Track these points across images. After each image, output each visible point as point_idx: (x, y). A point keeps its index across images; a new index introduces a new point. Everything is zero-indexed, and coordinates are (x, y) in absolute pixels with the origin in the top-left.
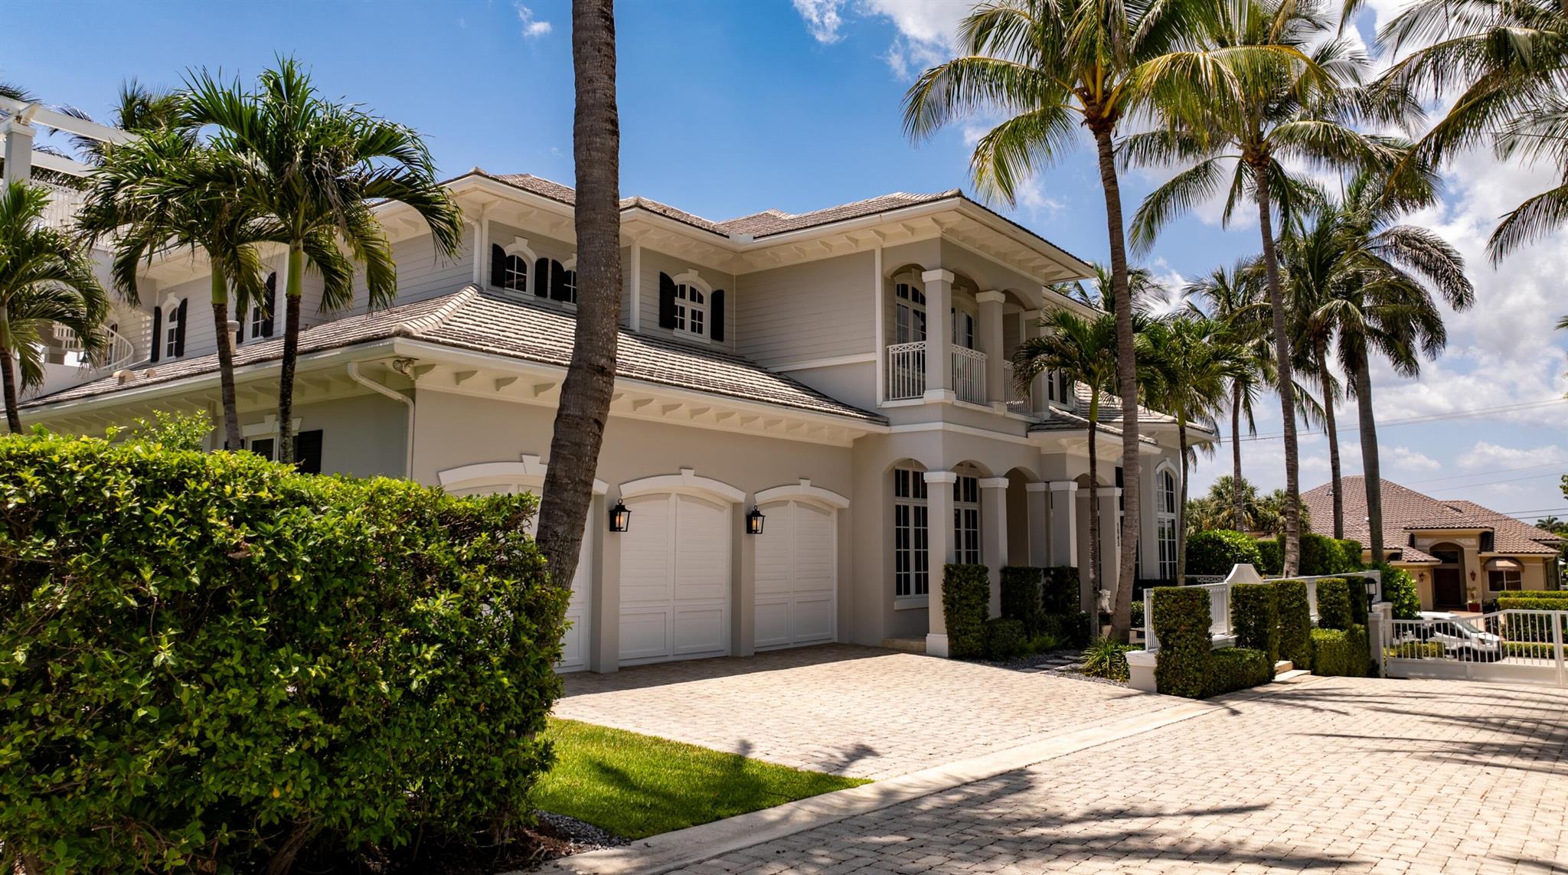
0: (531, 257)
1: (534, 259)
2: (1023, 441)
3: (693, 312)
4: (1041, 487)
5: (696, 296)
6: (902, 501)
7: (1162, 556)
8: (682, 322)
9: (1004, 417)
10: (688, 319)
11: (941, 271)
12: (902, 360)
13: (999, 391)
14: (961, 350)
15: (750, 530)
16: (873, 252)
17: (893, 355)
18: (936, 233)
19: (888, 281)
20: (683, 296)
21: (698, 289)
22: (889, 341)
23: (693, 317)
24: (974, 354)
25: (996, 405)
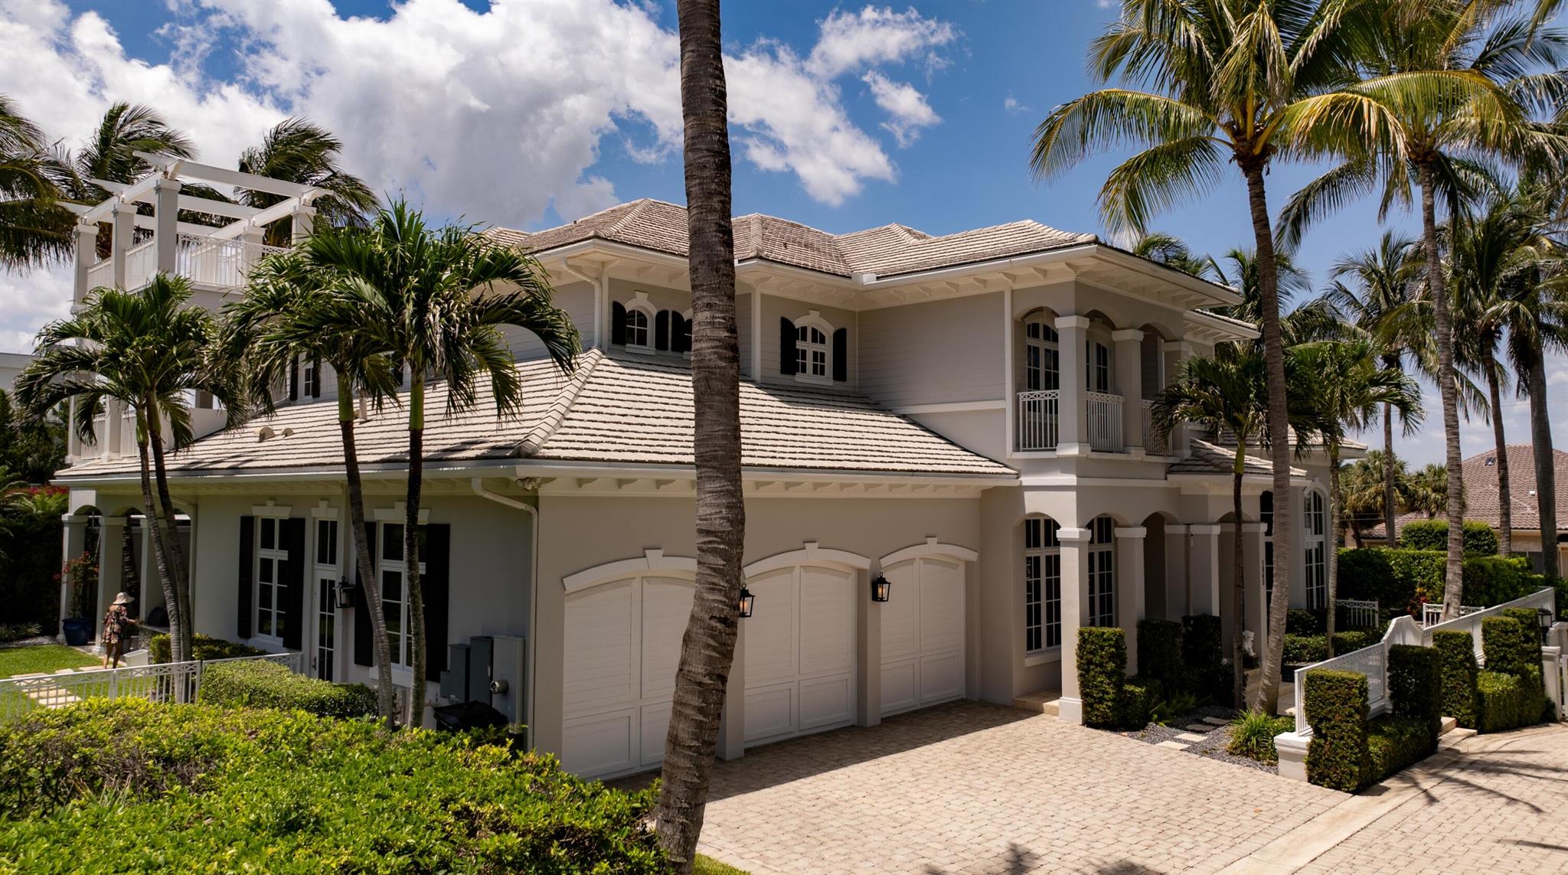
0: (651, 311)
1: (654, 312)
2: (1162, 484)
3: (815, 354)
4: (1181, 530)
5: (818, 337)
6: (1033, 553)
7: (1309, 582)
8: (804, 365)
9: (1142, 462)
10: (810, 362)
11: (1075, 317)
12: (1033, 406)
13: (1136, 436)
14: (1096, 397)
15: (876, 597)
16: (1002, 293)
17: (1024, 403)
18: (1071, 277)
19: (1018, 324)
20: (804, 339)
21: (820, 330)
22: (1018, 388)
23: (815, 359)
24: (1109, 398)
25: (1133, 451)
